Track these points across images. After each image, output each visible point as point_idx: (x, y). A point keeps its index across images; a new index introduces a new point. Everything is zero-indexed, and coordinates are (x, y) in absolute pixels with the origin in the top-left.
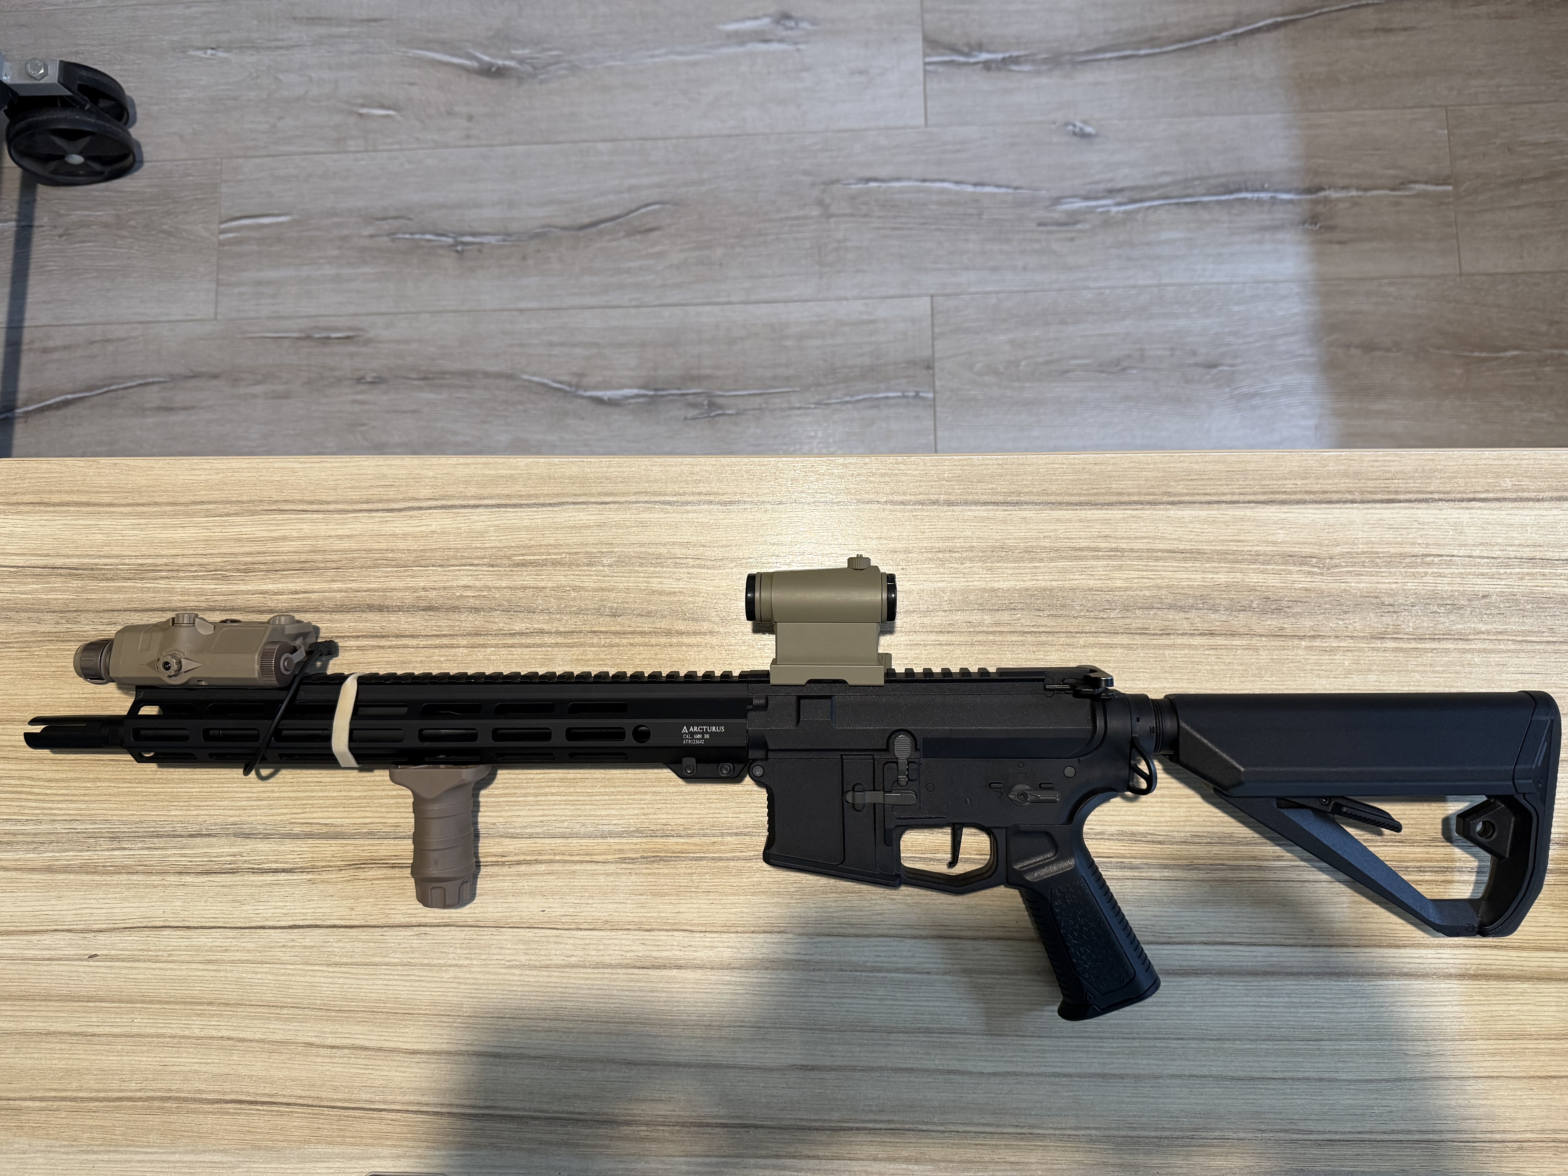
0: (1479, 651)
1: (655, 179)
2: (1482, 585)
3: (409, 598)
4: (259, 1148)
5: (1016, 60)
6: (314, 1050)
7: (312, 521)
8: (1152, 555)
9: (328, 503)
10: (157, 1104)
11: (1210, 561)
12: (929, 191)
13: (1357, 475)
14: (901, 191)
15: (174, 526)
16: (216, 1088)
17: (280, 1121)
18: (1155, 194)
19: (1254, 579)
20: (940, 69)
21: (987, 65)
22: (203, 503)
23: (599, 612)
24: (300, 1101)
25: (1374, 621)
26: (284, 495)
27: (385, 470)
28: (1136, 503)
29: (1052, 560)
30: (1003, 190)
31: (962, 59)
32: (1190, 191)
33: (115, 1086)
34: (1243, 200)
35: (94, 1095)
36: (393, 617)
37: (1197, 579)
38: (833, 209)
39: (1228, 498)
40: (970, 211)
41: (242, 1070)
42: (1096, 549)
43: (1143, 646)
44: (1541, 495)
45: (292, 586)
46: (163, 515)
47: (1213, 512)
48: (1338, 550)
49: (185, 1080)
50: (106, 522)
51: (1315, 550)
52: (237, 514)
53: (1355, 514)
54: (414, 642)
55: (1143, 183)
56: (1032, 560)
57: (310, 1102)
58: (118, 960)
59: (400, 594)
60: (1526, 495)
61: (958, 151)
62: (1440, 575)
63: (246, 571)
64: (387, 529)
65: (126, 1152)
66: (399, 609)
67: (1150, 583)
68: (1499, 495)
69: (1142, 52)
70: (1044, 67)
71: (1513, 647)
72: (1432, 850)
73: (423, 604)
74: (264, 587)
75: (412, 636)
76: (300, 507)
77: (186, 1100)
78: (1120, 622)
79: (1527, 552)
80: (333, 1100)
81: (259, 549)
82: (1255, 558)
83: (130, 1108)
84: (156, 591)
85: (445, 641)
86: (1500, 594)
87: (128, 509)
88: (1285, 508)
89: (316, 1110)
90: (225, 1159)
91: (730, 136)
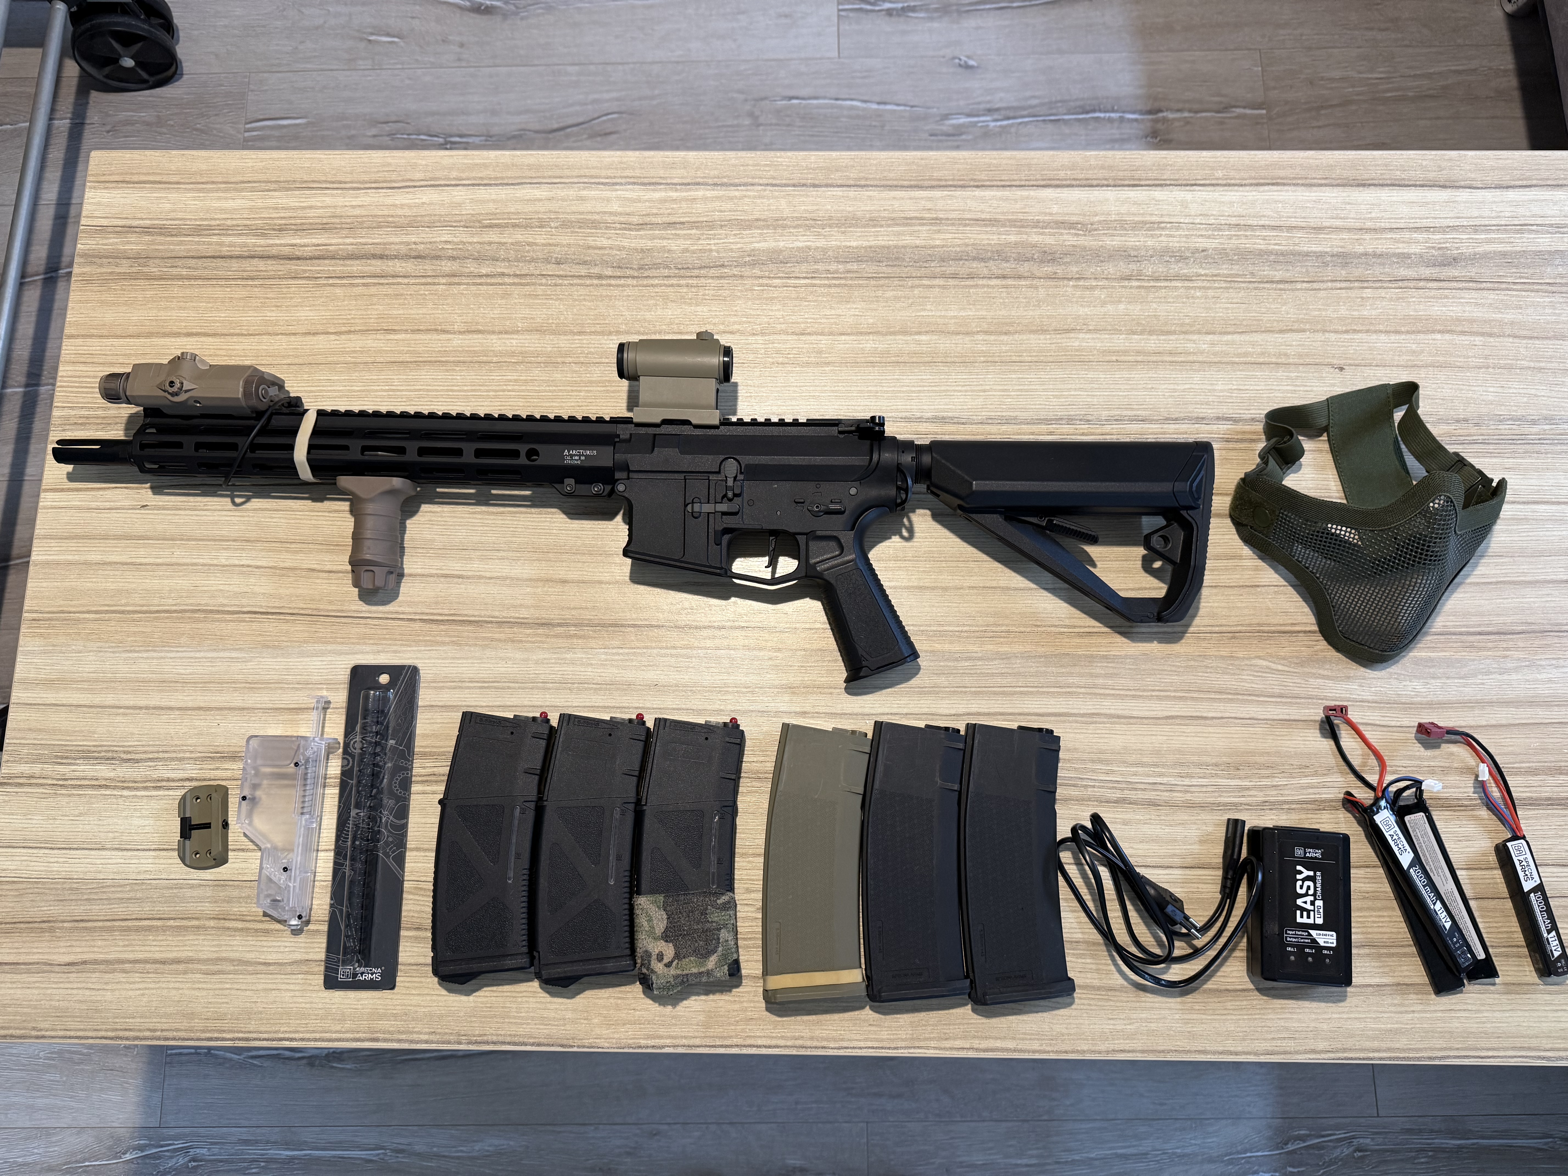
0: (1200, 288)
1: (614, 95)
2: (1202, 243)
3: (403, 249)
4: (268, 647)
5: (913, 9)
6: (315, 574)
7: (333, 195)
8: (962, 222)
9: (345, 183)
10: (188, 615)
11: (1004, 226)
12: (841, 107)
13: (1111, 168)
14: (818, 107)
15: (226, 199)
16: (237, 603)
17: (284, 627)
18: (1025, 113)
19: (1035, 238)
20: (851, 14)
21: (889, 12)
22: (249, 182)
23: (547, 261)
24: (302, 612)
25: (1124, 268)
26: (313, 177)
27: (389, 160)
28: (951, 186)
29: (889, 226)
30: (902, 108)
31: (869, 7)
32: (1054, 111)
33: (156, 602)
34: (1097, 119)
35: (138, 608)
36: (390, 263)
37: (994, 239)
38: (762, 120)
39: (1017, 183)
40: (874, 123)
41: (257, 589)
42: (922, 219)
43: (955, 286)
44: (1244, 182)
45: (314, 241)
46: (218, 190)
47: (1007, 193)
48: (1097, 219)
49: (213, 597)
50: (173, 196)
51: (1080, 219)
52: (275, 190)
53: (1110, 194)
54: (406, 281)
55: (1015, 104)
56: (875, 226)
57: (310, 612)
58: (164, 509)
59: (397, 247)
60: (1233, 182)
61: (864, 77)
62: (1171, 236)
63: (280, 230)
64: (389, 201)
65: (161, 651)
66: (396, 257)
67: (959, 242)
68: (1214, 182)
69: (1015, 5)
70: (936, 15)
71: (1224, 285)
72: (1166, 426)
73: (414, 254)
74: (294, 242)
75: (405, 277)
76: (324, 186)
77: (211, 611)
78: (938, 269)
79: (1234, 221)
80: (328, 611)
81: (290, 214)
82: (1036, 224)
83: (167, 618)
84: (210, 243)
85: (429, 280)
86: (1215, 249)
87: (192, 186)
88: (1059, 190)
89: (315, 618)
90: (240, 655)
91: (678, 62)
